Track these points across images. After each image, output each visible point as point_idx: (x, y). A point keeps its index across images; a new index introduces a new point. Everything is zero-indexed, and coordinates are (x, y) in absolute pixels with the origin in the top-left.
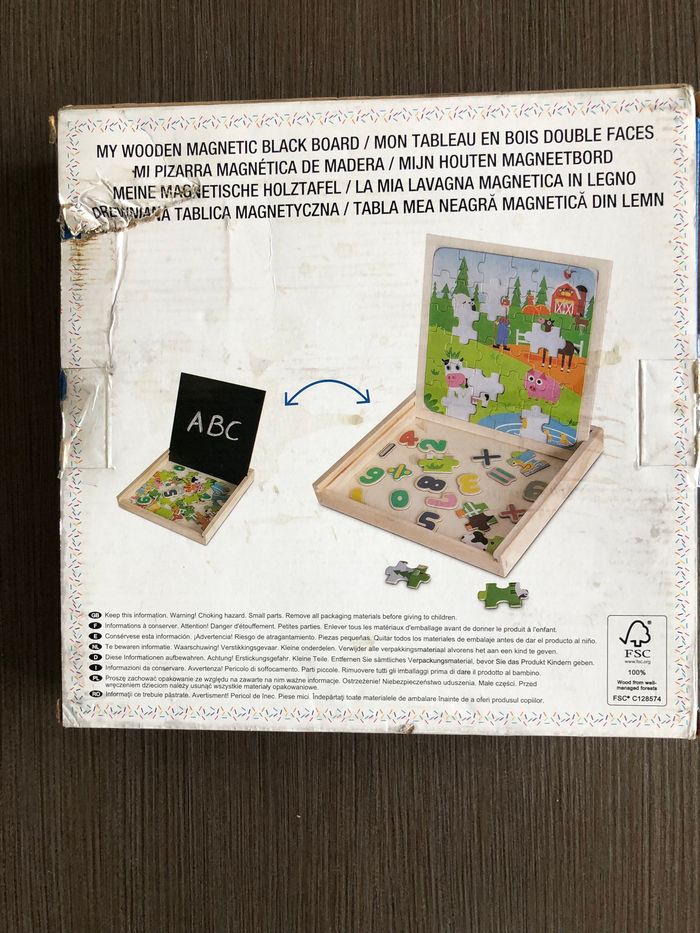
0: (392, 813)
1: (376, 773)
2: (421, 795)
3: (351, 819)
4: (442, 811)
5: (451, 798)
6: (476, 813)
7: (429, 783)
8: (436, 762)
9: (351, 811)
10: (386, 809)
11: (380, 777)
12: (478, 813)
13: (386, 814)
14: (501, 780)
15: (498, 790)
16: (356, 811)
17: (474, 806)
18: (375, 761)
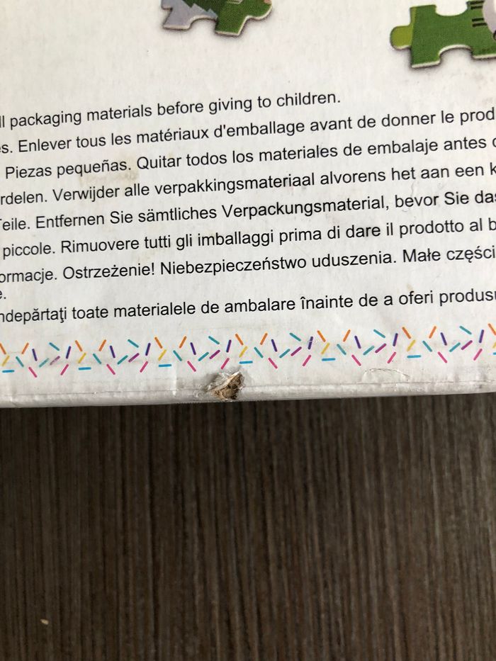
0: (226, 610)
1: (193, 529)
2: (284, 570)
3: (146, 624)
4: (327, 605)
5: (345, 575)
6: (395, 604)
7: (299, 548)
8: (312, 503)
9: (144, 608)
10: (216, 602)
11: (201, 537)
12: (401, 604)
13: (216, 613)
14: (445, 534)
15: (439, 556)
16: (157, 607)
17: (393, 591)
18: (191, 505)
